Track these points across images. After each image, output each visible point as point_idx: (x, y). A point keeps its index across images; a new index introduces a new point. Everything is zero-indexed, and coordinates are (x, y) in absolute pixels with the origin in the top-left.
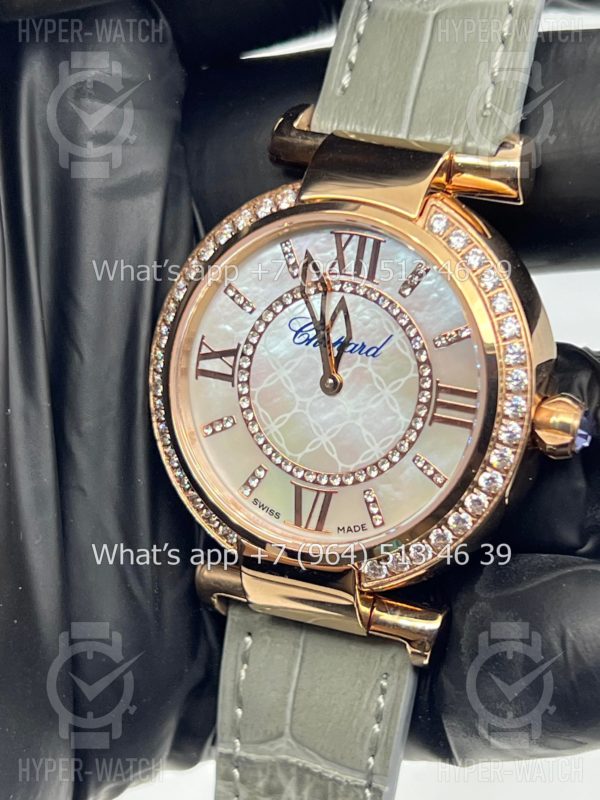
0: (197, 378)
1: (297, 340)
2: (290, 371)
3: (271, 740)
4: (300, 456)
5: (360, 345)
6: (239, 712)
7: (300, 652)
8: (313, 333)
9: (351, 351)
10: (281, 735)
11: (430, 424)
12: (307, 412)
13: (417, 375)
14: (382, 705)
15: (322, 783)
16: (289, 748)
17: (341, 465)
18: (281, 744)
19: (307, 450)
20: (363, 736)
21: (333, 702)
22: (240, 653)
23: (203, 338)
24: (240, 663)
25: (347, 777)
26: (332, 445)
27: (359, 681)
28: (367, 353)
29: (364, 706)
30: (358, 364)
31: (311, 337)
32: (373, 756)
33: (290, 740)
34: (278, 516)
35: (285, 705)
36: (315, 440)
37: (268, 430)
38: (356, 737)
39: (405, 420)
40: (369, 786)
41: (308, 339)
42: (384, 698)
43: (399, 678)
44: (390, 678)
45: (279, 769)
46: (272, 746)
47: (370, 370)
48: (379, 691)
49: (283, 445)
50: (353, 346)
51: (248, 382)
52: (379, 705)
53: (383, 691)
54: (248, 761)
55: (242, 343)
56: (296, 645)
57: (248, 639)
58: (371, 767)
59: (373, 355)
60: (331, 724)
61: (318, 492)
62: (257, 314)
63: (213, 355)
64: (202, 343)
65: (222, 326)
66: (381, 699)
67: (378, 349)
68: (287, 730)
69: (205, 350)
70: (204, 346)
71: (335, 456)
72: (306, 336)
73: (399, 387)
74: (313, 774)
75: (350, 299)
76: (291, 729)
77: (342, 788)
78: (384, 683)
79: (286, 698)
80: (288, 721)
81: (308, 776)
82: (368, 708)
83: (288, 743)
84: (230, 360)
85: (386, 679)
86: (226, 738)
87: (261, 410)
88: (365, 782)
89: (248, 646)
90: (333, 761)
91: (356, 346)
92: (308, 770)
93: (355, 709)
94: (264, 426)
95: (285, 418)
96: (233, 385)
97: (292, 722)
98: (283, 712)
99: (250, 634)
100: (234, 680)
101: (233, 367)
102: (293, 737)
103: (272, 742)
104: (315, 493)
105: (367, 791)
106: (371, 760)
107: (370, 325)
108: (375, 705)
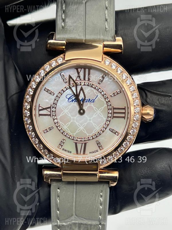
0: (39, 117)
1: (69, 101)
2: (68, 110)
3: (69, 218)
4: (75, 134)
5: (89, 99)
6: (58, 212)
7: (75, 190)
8: (74, 98)
9: (86, 102)
10: (72, 215)
11: (113, 119)
12: (75, 121)
13: (107, 106)
14: (102, 200)
15: (87, 226)
16: (75, 218)
17: (88, 134)
18: (73, 218)
19: (77, 132)
20: (97, 210)
21: (87, 202)
22: (56, 194)
23: (39, 104)
24: (57, 197)
25: (94, 223)
26: (84, 129)
27: (94, 195)
28: (91, 101)
29: (97, 201)
30: (89, 105)
31: (73, 100)
32: (100, 215)
33: (75, 216)
34: (71, 152)
35: (73, 206)
36: (79, 129)
37: (64, 128)
38: (95, 211)
39: (105, 119)
40: (100, 224)
41: (72, 100)
42: (102, 198)
43: (105, 191)
44: (103, 192)
45: (73, 225)
46: (70, 219)
47: (93, 106)
48: (100, 196)
49: (69, 132)
50: (86, 100)
51: (55, 115)
52: (101, 200)
53: (101, 196)
54: (63, 225)
55: (52, 104)
56: (74, 188)
57: (58, 190)
58: (100, 218)
59: (93, 102)
60: (87, 209)
61: (82, 143)
62: (55, 95)
63: (43, 109)
64: (39, 106)
65: (45, 100)
66: (101, 199)
67: (94, 100)
68: (74, 214)
69: (40, 108)
70: (40, 107)
71: (86, 132)
72: (72, 99)
73: (102, 110)
74: (84, 224)
75: (83, 87)
76: (75, 213)
77: (93, 226)
78: (101, 194)
79: (73, 204)
80: (74, 211)
81: (82, 225)
82: (98, 202)
83: (75, 217)
84: (49, 110)
85: (102, 192)
86: (55, 220)
87: (61, 123)
88: (99, 223)
89: (59, 192)
90: (89, 219)
91: (87, 100)
92: (82, 224)
93: (94, 203)
94: (62, 127)
95: (69, 124)
96: (51, 117)
97: (75, 211)
98: (73, 209)
99: (58, 188)
100: (56, 203)
101: (50, 112)
102: (76, 215)
103: (70, 218)
104: (81, 144)
105: (100, 226)
106: (100, 217)
107: (90, 94)
108: (100, 200)
